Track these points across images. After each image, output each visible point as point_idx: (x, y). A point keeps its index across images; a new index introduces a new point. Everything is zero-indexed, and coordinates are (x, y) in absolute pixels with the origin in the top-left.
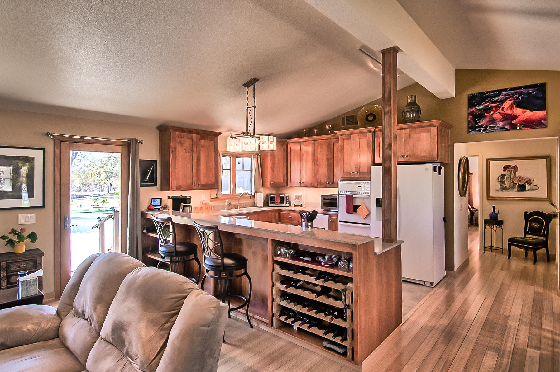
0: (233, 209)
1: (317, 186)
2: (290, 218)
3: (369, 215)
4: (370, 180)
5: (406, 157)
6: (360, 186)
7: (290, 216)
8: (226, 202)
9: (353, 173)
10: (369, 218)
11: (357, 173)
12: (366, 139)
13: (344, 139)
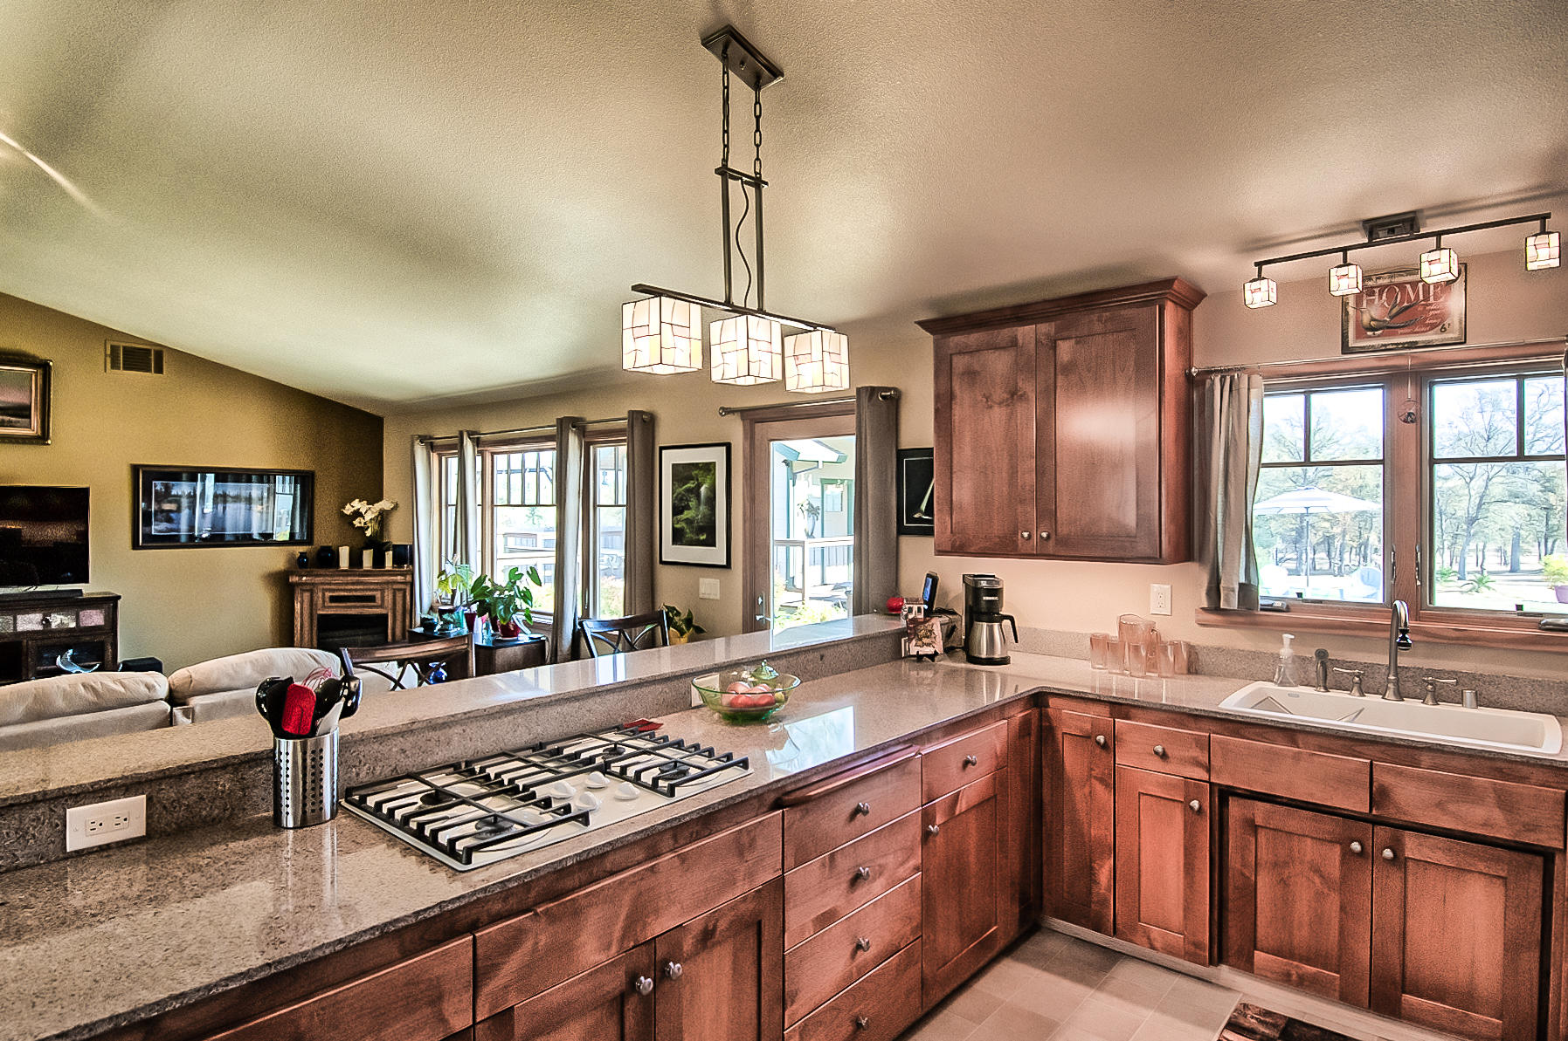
8: (1286, 642)
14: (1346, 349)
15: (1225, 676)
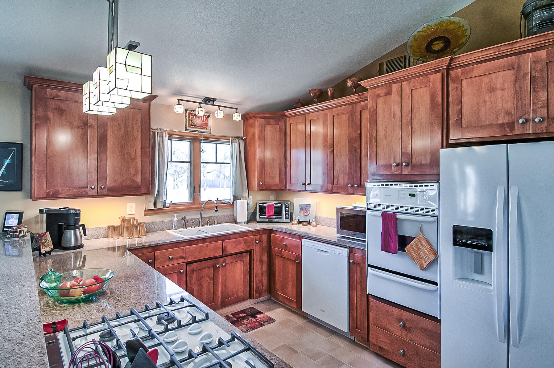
0: (190, 228)
1: (332, 190)
2: (284, 246)
3: (435, 261)
4: (438, 182)
5: (540, 121)
6: (414, 195)
7: (285, 243)
8: (176, 216)
9: (398, 165)
10: (435, 268)
11: (407, 165)
12: (428, 88)
13: (378, 96)
14: (186, 130)
15: (154, 231)
